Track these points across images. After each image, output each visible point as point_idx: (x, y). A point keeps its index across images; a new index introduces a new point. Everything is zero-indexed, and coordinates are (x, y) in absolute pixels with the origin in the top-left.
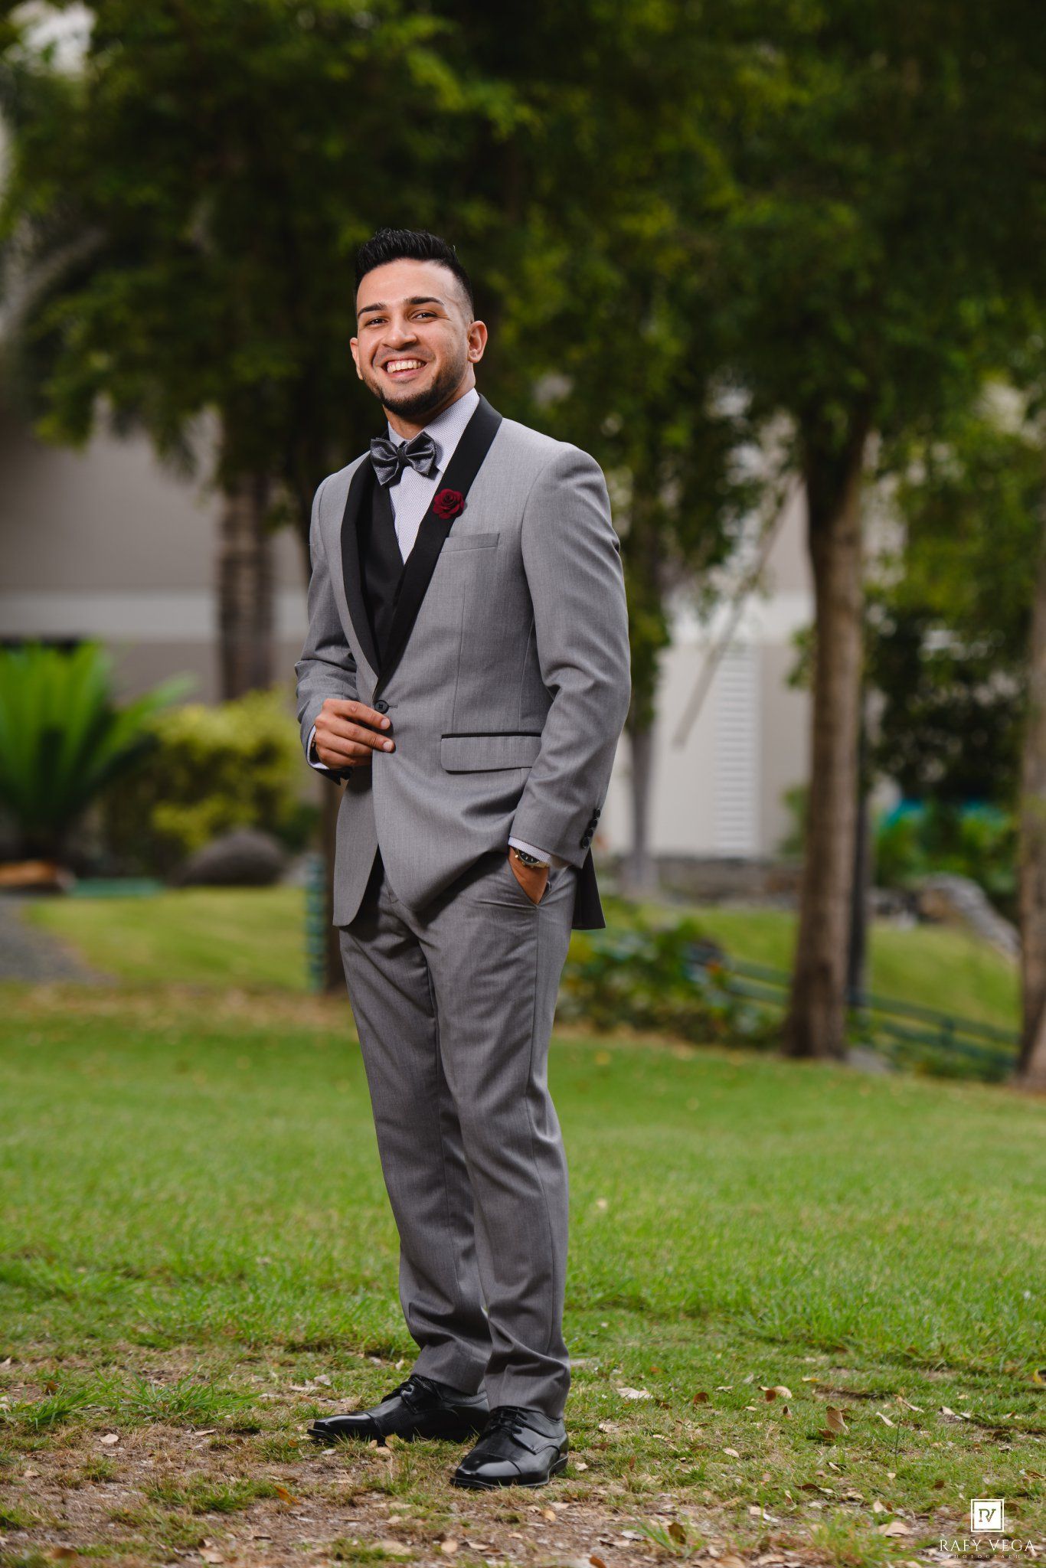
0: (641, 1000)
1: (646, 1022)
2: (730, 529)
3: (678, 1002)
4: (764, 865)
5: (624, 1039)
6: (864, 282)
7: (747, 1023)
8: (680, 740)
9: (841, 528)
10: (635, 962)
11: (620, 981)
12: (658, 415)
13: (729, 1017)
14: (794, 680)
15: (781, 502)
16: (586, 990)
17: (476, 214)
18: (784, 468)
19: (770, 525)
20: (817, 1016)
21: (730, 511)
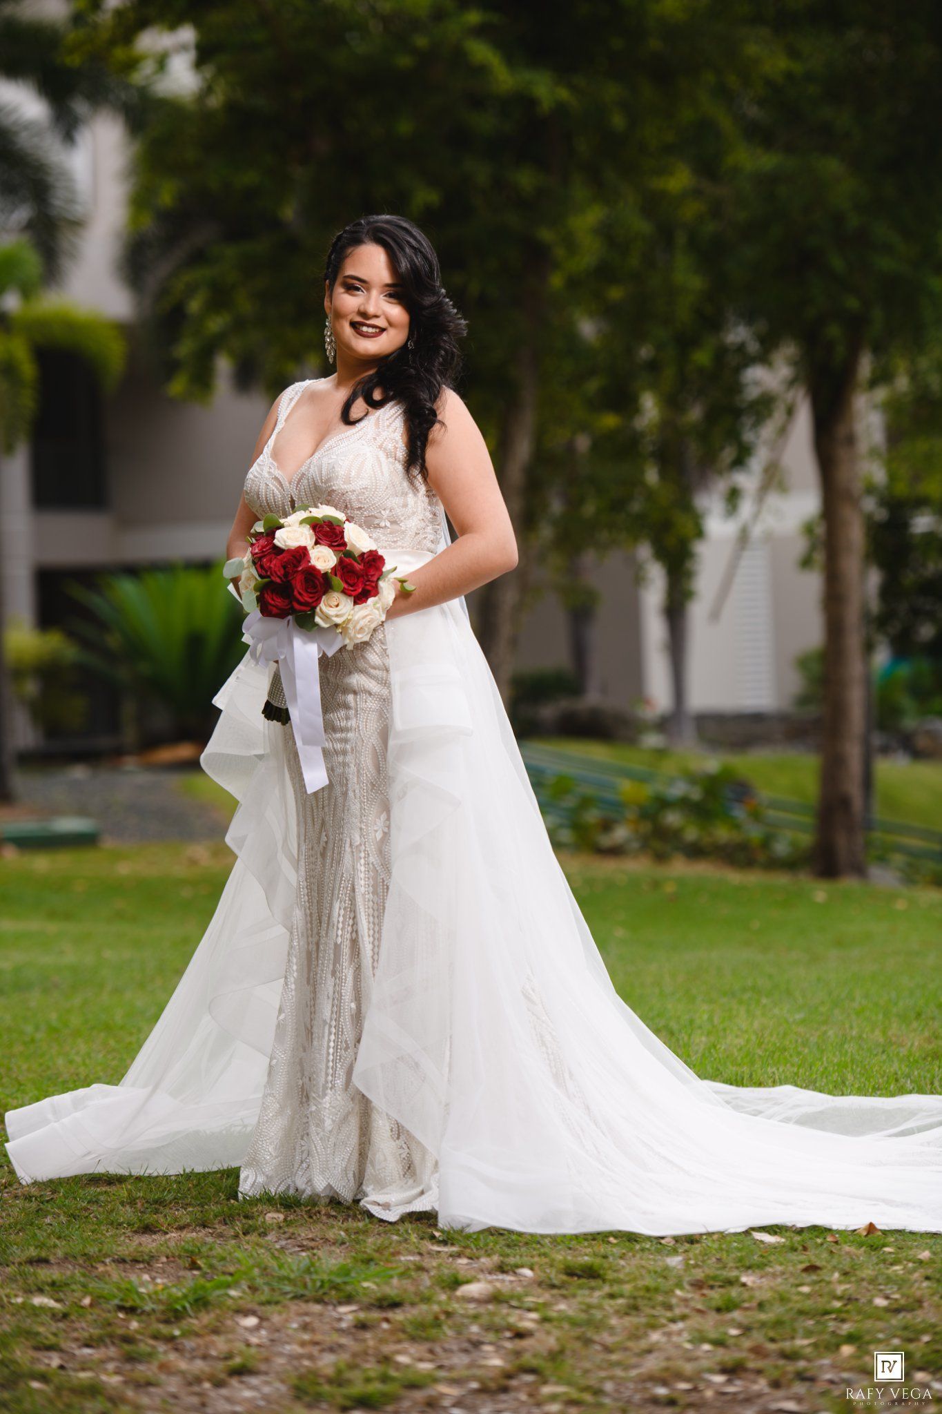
0: (691, 834)
1: (696, 852)
2: (748, 436)
3: (723, 834)
4: (782, 718)
5: (680, 868)
6: (854, 221)
7: (781, 848)
8: (715, 615)
9: (841, 431)
10: (684, 804)
11: (673, 819)
12: (686, 343)
13: (766, 843)
14: (806, 563)
15: (790, 412)
16: (646, 827)
17: (526, 179)
18: (791, 383)
19: (783, 431)
20: (841, 841)
21: (747, 421)
